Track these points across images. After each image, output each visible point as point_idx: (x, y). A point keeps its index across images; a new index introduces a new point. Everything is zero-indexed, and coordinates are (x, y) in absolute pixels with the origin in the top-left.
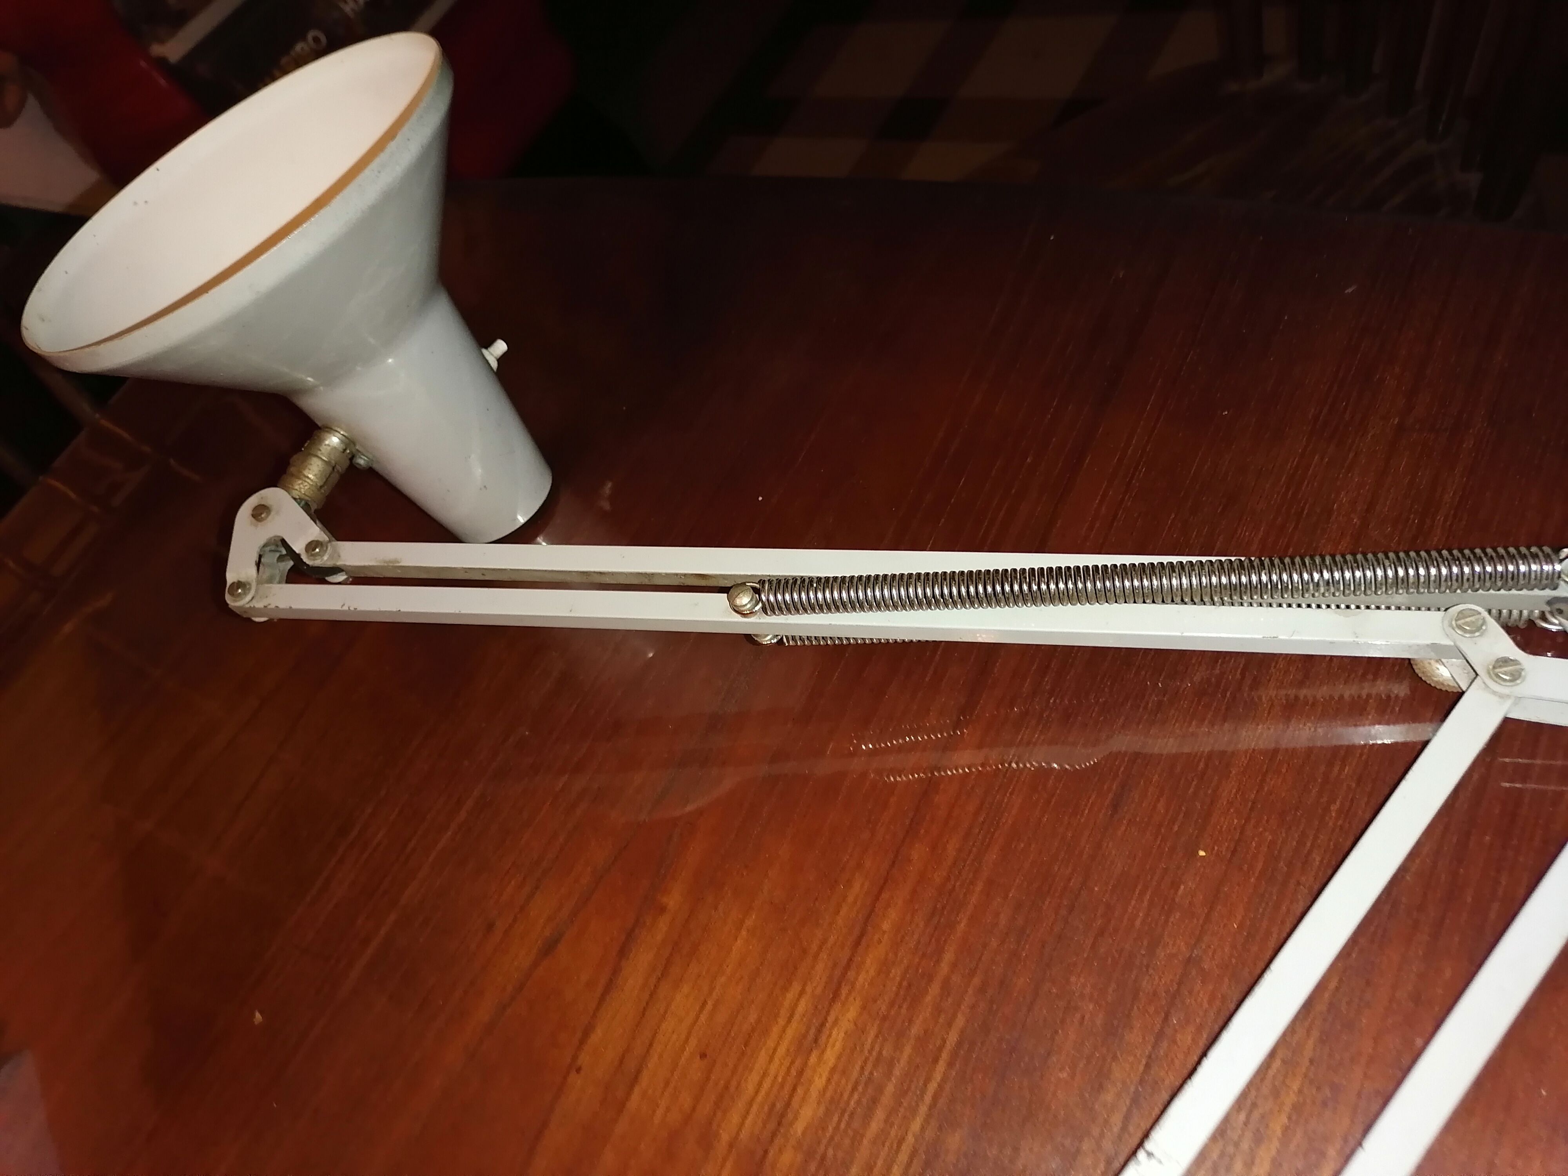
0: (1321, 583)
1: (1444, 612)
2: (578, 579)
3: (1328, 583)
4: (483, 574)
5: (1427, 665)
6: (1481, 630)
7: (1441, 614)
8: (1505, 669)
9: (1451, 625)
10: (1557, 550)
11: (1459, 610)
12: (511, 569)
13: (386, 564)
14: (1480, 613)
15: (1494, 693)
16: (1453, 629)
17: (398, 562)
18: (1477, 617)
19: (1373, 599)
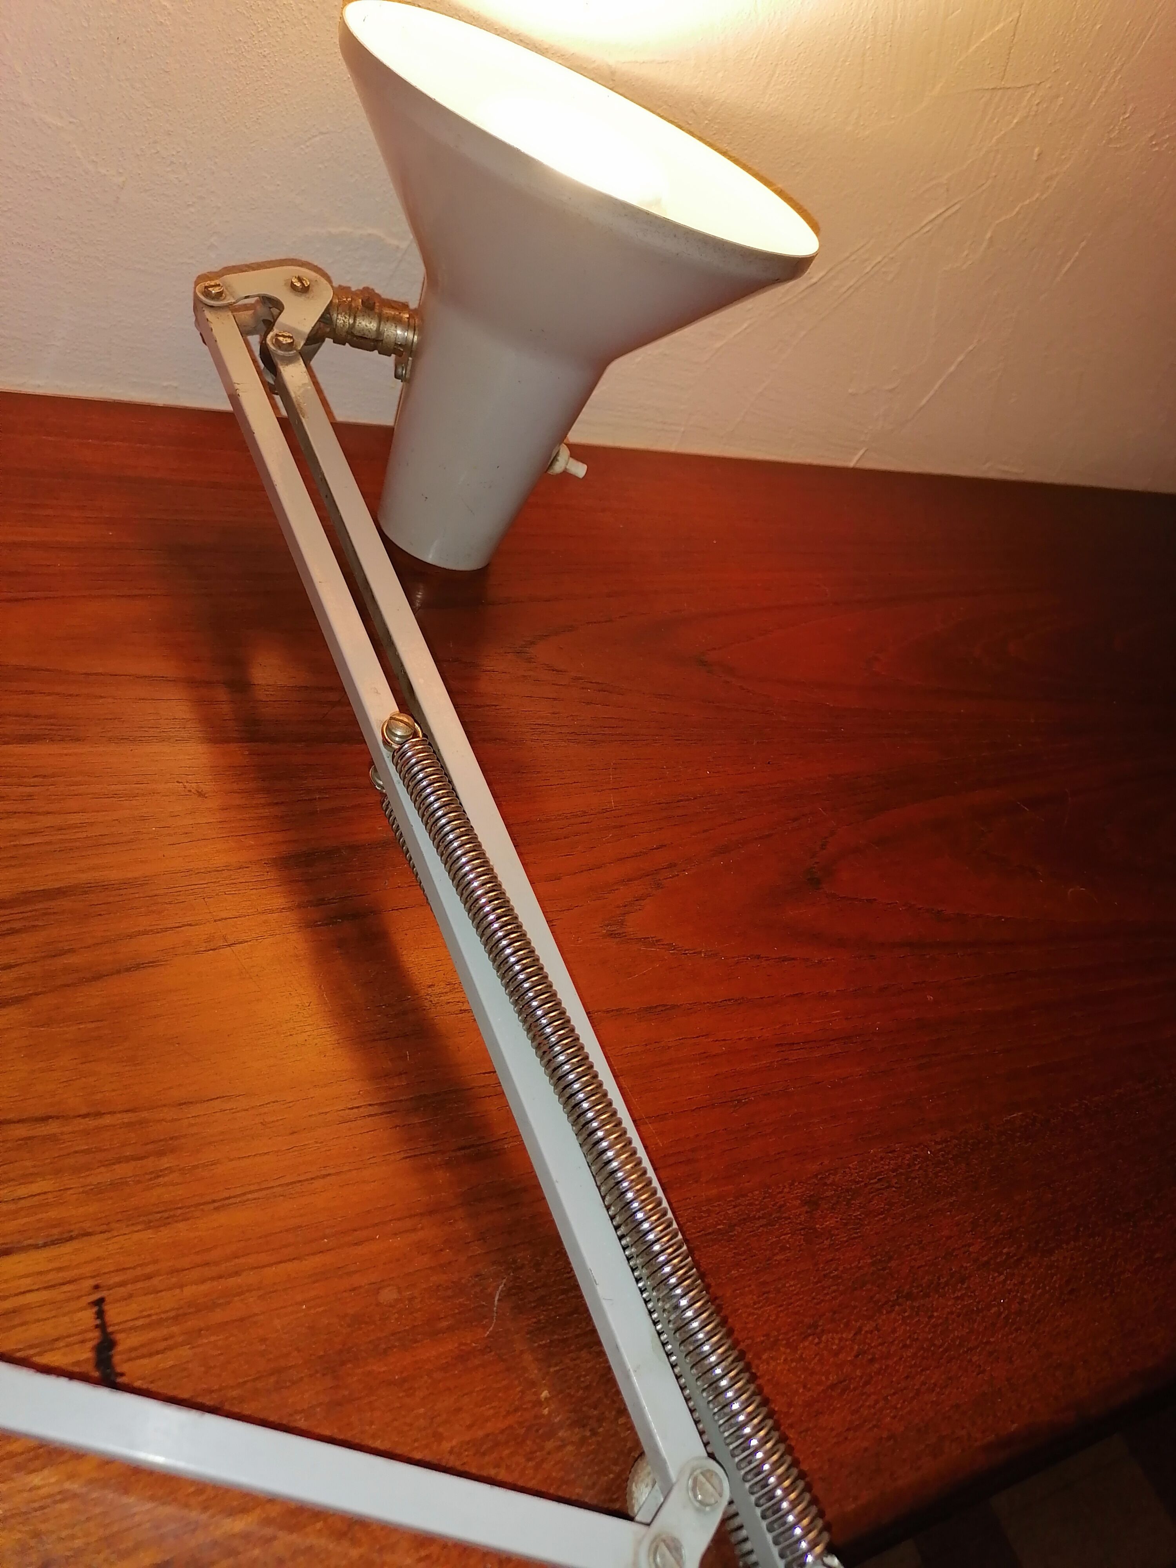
0: (675, 1300)
1: (706, 1455)
2: (359, 581)
3: (676, 1307)
4: (326, 496)
5: (646, 1472)
6: (703, 1507)
7: (702, 1451)
8: (667, 1553)
9: (693, 1470)
10: (830, 1550)
11: (711, 1468)
12: (341, 516)
13: (297, 406)
14: (721, 1495)
15: (636, 1554)
16: (691, 1474)
17: (303, 417)
18: (717, 1495)
19: (685, 1366)
